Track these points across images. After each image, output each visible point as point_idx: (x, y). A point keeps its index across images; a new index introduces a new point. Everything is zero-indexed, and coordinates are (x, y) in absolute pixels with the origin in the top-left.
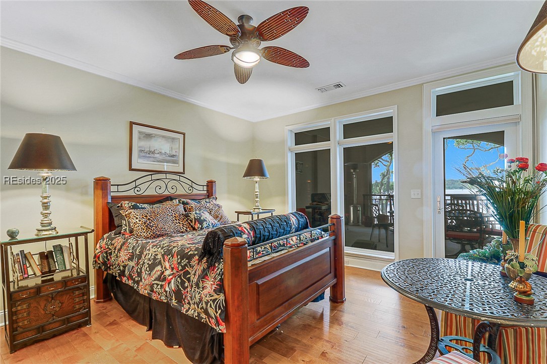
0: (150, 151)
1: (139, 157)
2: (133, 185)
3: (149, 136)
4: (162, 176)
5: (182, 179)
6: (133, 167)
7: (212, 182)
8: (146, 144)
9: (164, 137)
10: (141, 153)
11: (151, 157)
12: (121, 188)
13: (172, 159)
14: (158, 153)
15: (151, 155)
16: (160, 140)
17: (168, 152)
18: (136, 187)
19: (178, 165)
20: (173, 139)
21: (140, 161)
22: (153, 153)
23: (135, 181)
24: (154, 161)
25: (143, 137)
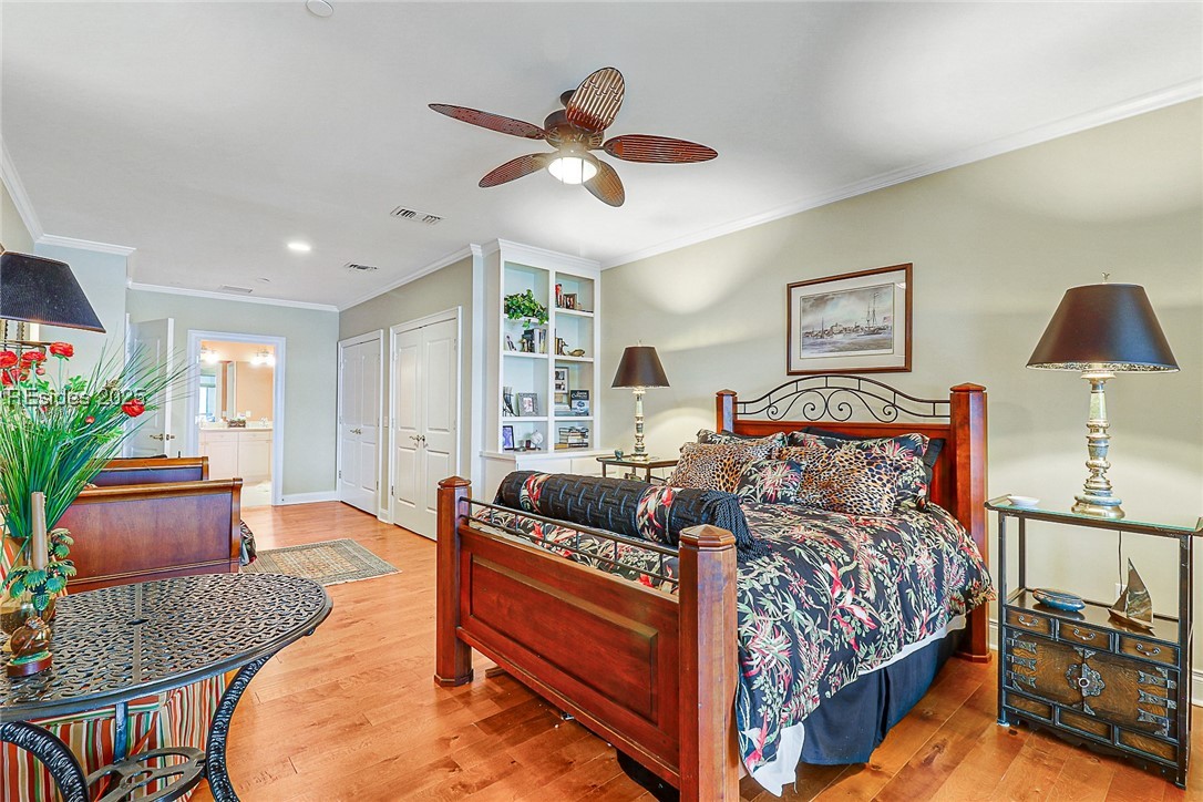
0: (824, 332)
1: (804, 347)
2: (766, 402)
3: (821, 301)
4: (820, 382)
5: (865, 386)
6: (794, 368)
7: (968, 391)
8: (816, 319)
9: (851, 292)
10: (806, 339)
11: (823, 344)
12: (750, 408)
13: (876, 336)
14: (840, 332)
15: (827, 339)
16: (843, 302)
17: (863, 324)
18: (769, 406)
19: (890, 351)
20: (877, 290)
21: (806, 354)
22: (830, 333)
23: (769, 395)
24: (831, 351)
25: (811, 306)
